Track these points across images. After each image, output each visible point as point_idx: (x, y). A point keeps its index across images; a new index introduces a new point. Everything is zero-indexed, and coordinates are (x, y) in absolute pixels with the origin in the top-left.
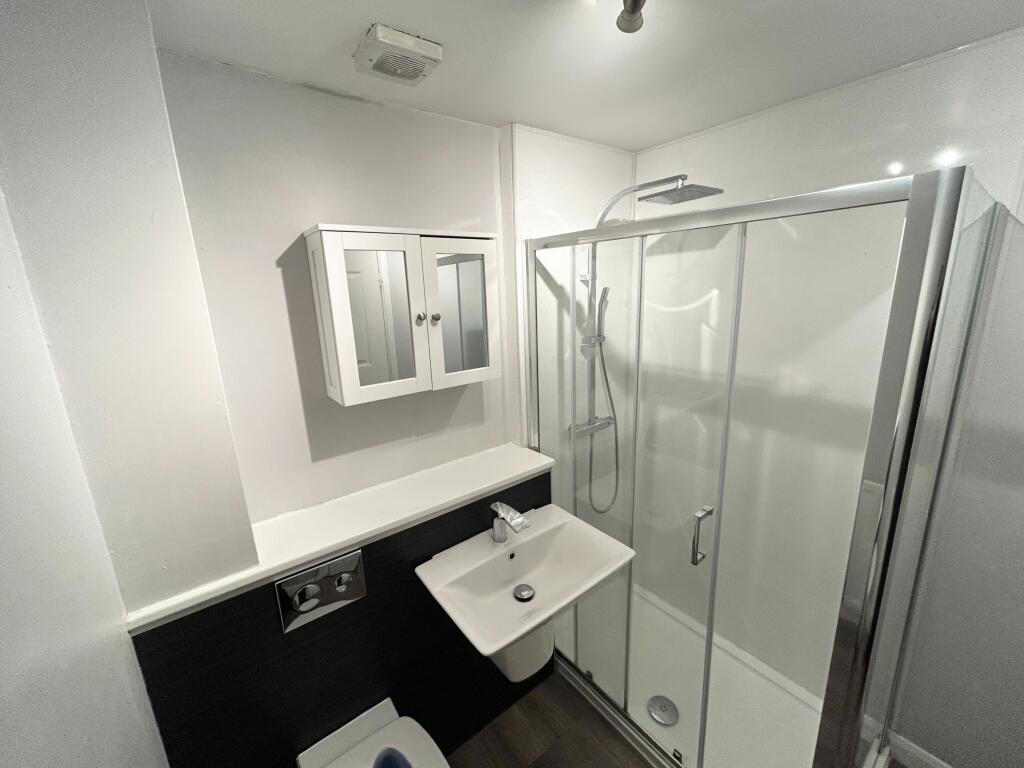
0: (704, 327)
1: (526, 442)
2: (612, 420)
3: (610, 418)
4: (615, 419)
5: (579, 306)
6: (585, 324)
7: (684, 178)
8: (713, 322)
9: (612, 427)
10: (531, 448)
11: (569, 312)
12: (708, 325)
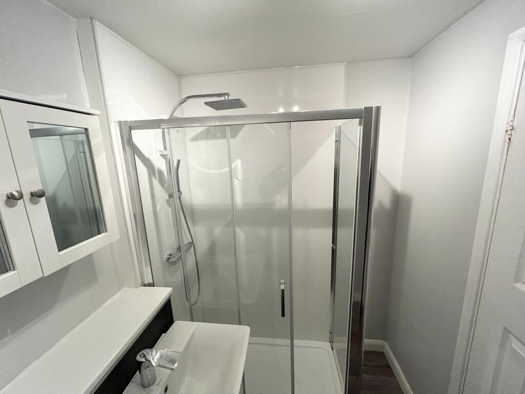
0: (235, 180)
1: (140, 282)
2: (192, 244)
3: (190, 242)
4: (193, 243)
5: (160, 172)
6: (167, 185)
7: (228, 94)
8: (240, 177)
9: (192, 248)
10: (145, 285)
11: (155, 177)
12: (237, 179)
